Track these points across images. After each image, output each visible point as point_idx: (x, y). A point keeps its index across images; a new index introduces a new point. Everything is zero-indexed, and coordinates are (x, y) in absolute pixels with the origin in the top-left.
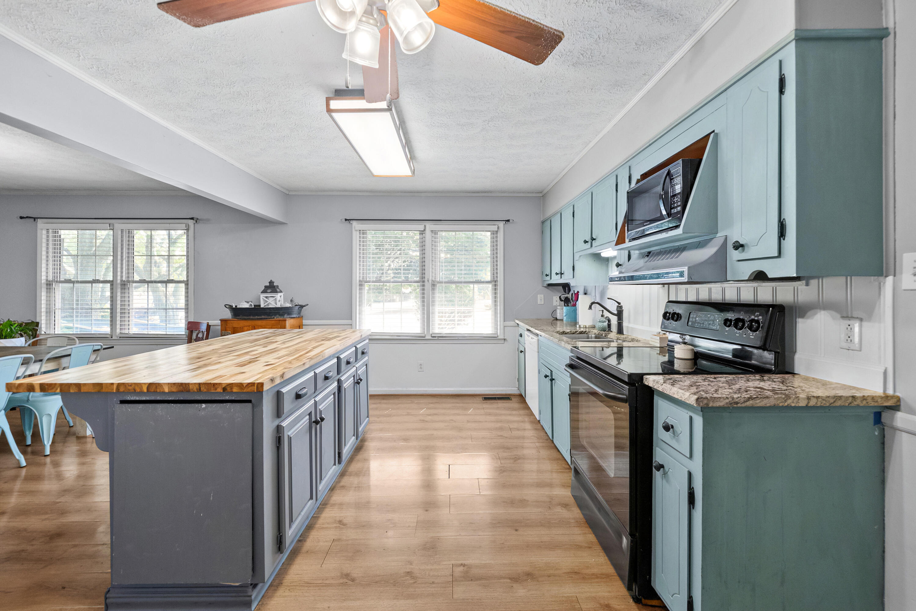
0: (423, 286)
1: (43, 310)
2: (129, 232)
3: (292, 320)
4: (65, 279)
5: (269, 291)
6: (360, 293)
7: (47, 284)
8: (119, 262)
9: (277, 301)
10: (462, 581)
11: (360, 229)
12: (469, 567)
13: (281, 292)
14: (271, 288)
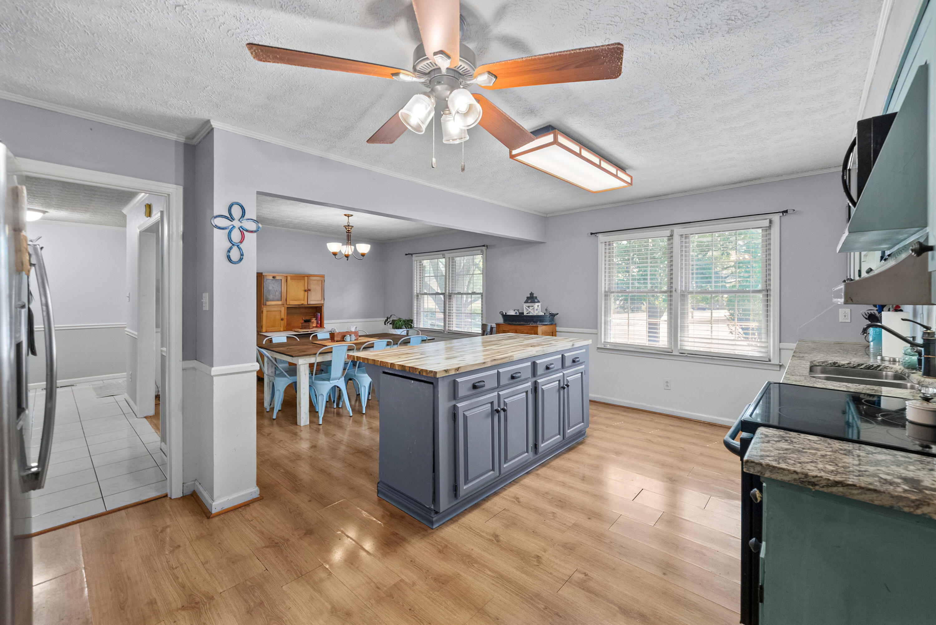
0: (671, 296)
1: (415, 312)
2: (453, 259)
3: (544, 327)
5: (529, 301)
6: (605, 304)
7: (417, 296)
8: (448, 280)
9: (535, 310)
10: (575, 585)
11: (605, 241)
12: (590, 579)
13: (539, 302)
14: (532, 299)
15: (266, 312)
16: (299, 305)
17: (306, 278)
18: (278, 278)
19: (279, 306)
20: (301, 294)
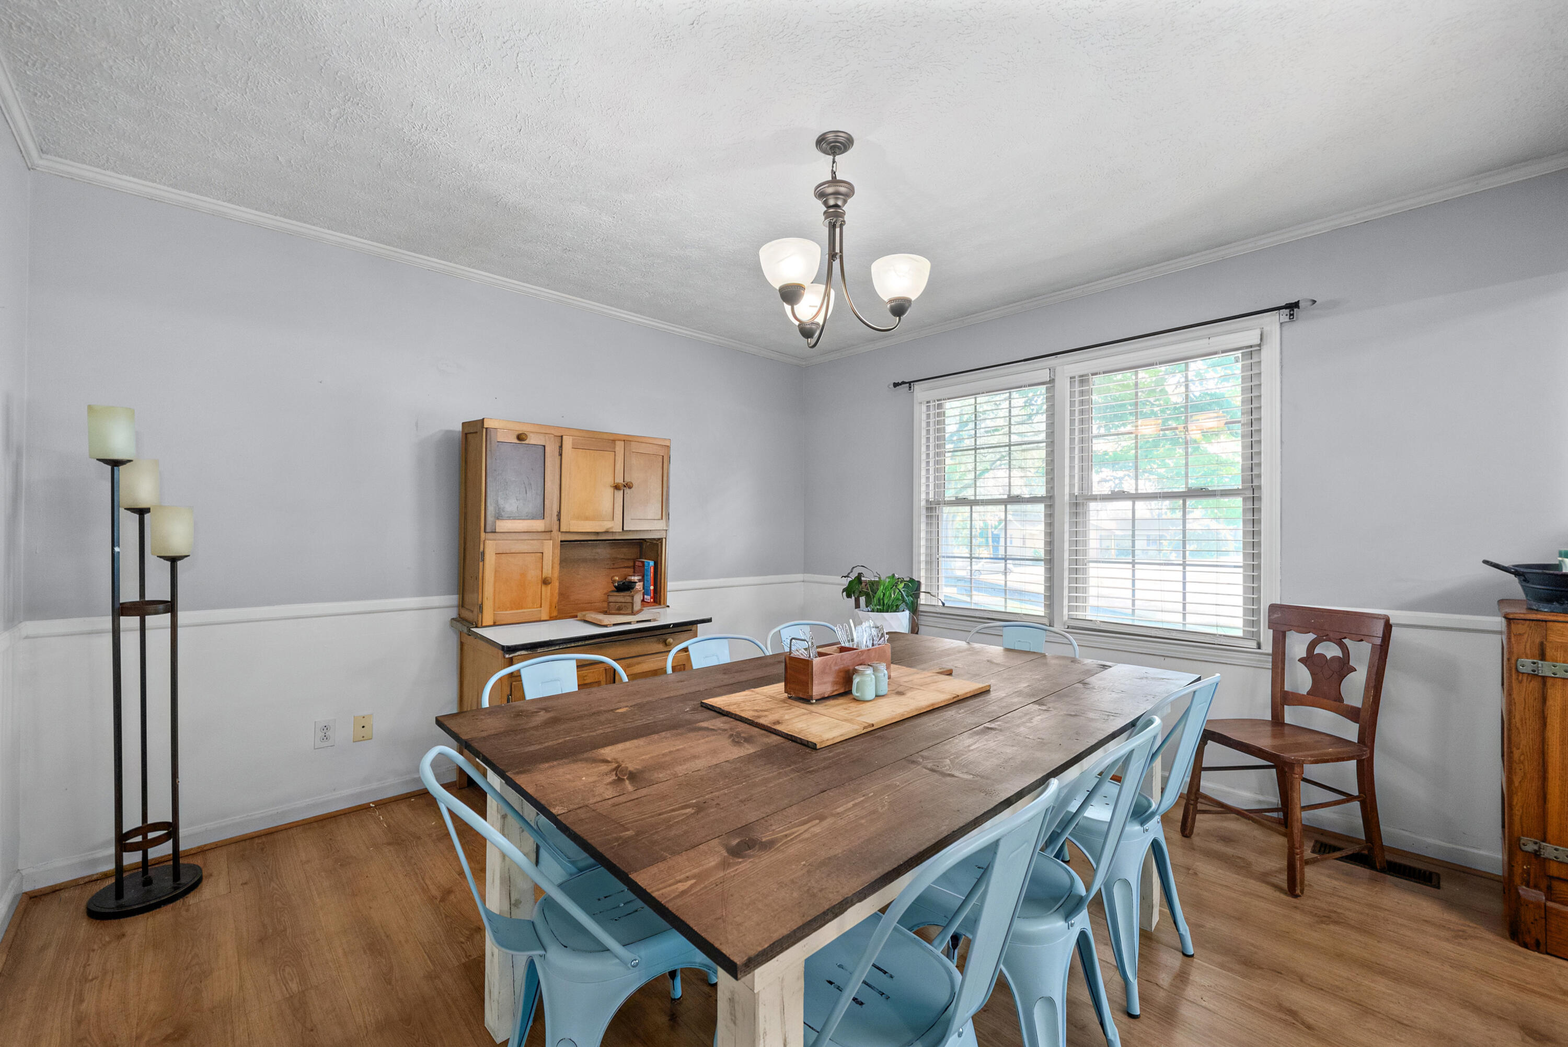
1: (923, 556)
4: (957, 498)
7: (927, 509)
15: (494, 557)
16: (597, 533)
17: (619, 446)
18: (533, 440)
19: (535, 536)
20: (606, 499)
